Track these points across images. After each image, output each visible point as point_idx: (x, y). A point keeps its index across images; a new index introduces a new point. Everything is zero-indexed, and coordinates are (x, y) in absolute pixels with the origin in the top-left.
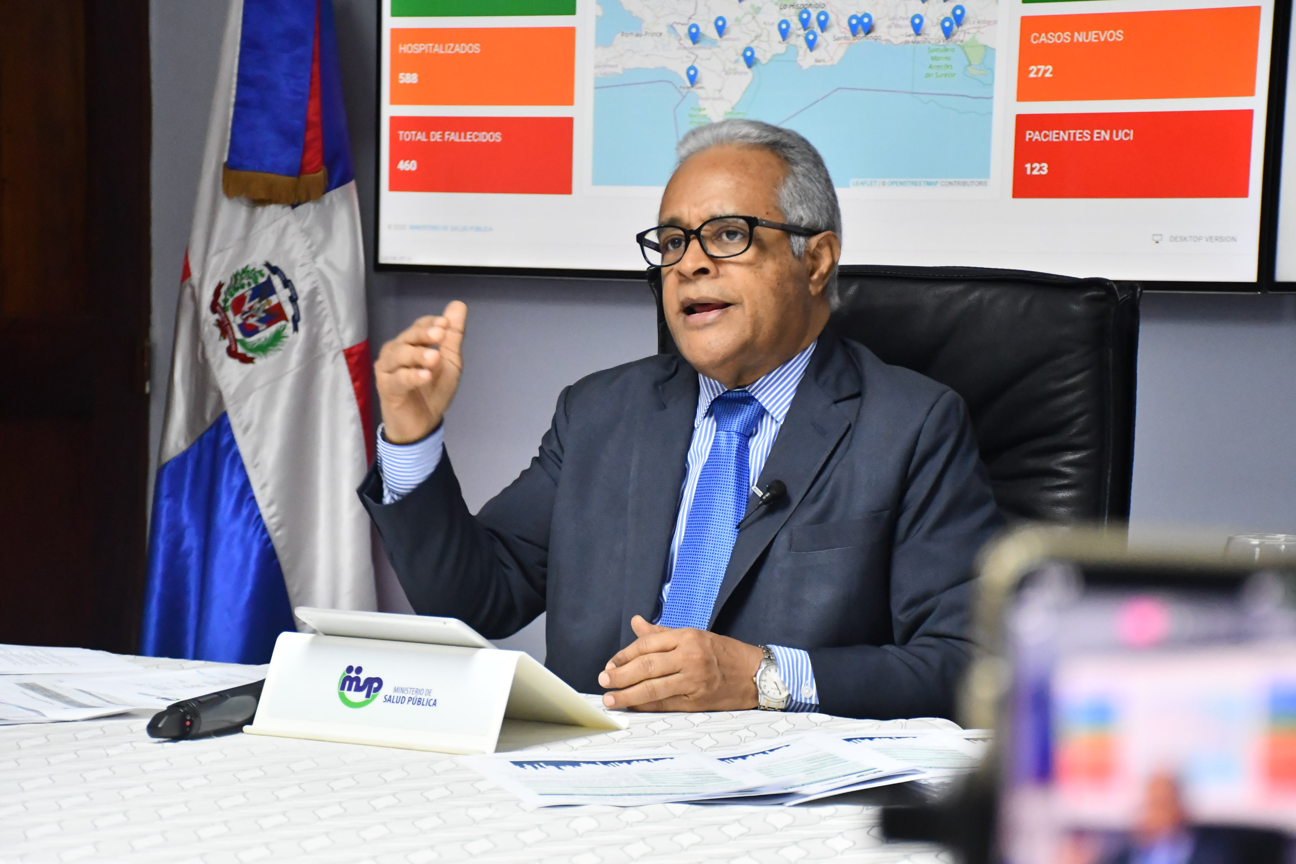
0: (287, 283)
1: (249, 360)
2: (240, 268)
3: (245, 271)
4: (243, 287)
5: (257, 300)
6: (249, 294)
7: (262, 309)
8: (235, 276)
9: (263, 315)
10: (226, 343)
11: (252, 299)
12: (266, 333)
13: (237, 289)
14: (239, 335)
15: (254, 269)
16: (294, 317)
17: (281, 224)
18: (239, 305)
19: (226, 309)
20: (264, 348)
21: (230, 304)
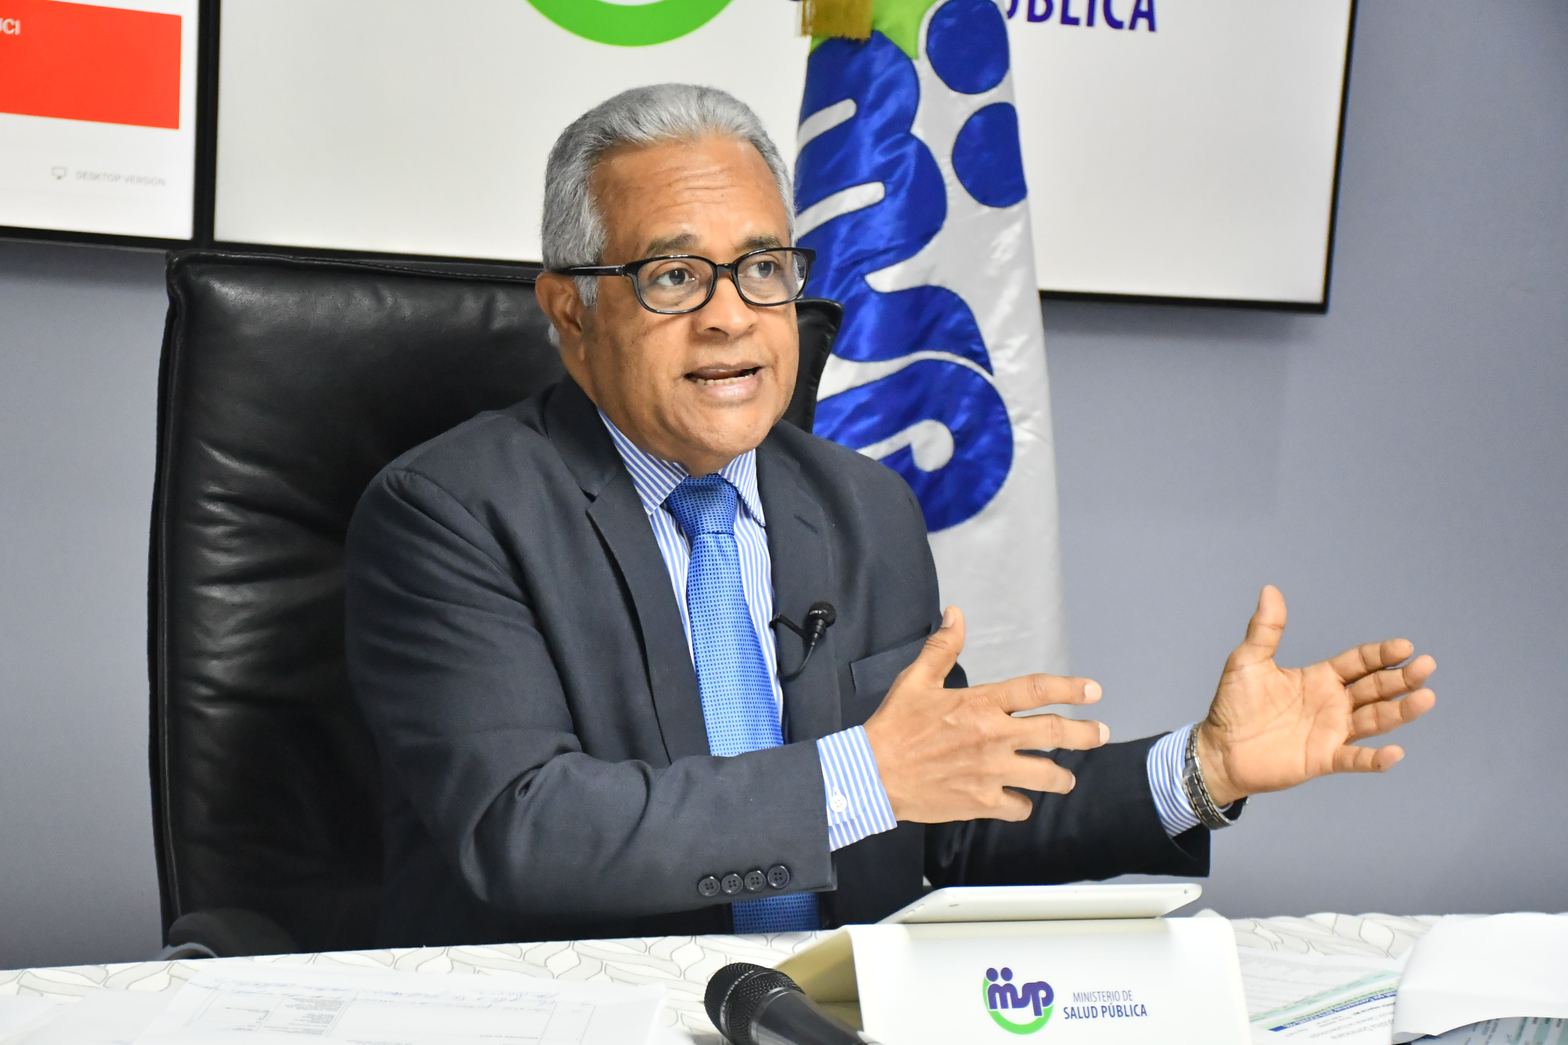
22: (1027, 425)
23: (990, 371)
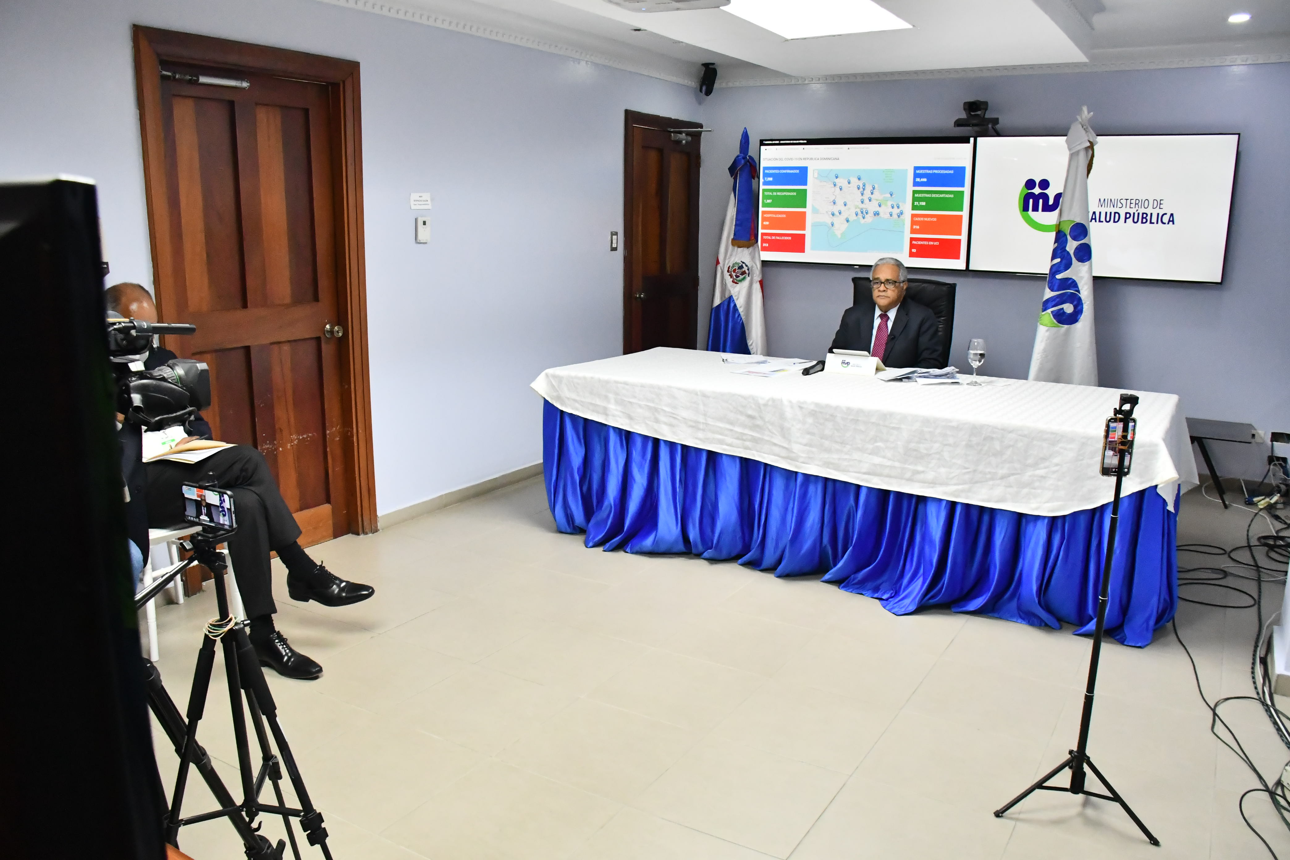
0: (746, 266)
1: (738, 283)
3: (736, 263)
4: (736, 266)
5: (739, 269)
6: (737, 268)
8: (734, 264)
9: (741, 273)
10: (732, 279)
12: (741, 277)
13: (734, 267)
14: (735, 277)
15: (738, 262)
17: (745, 252)
18: (734, 271)
19: (731, 272)
20: (741, 281)
21: (732, 270)
22: (1086, 304)
23: (1080, 294)
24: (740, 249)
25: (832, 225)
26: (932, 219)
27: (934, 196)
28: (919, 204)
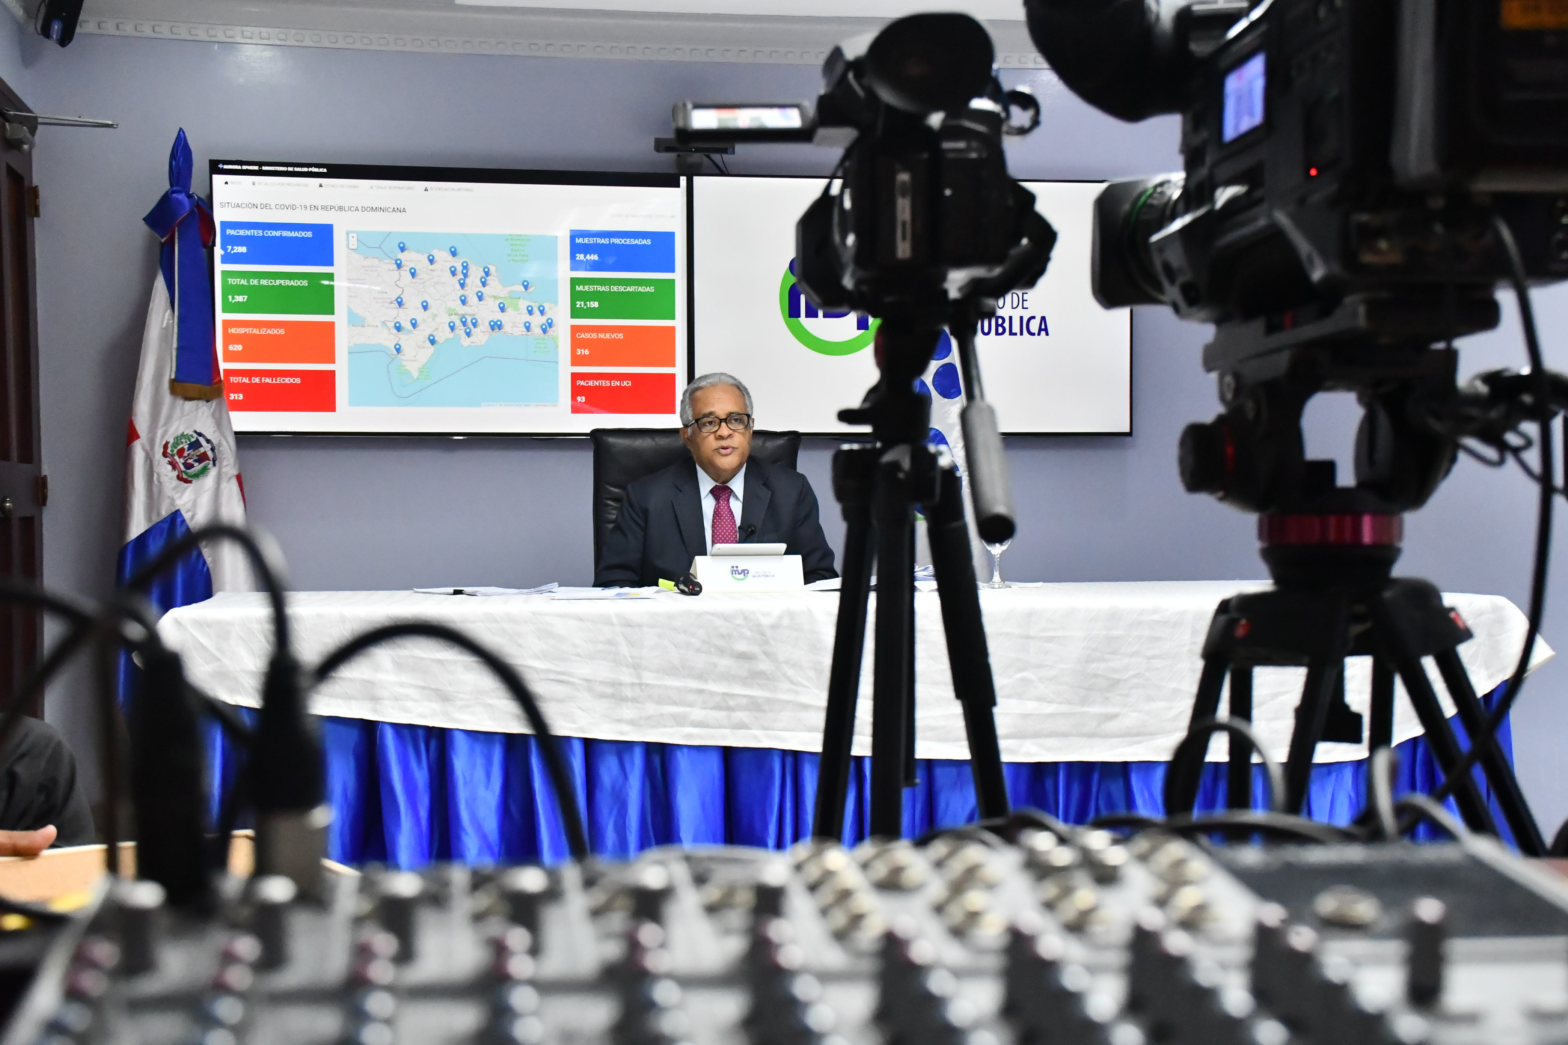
0: (208, 441)
1: (190, 482)
2: (179, 433)
3: (182, 435)
4: (182, 443)
5: (192, 450)
6: (186, 447)
7: (195, 454)
8: (176, 438)
9: (196, 458)
10: (176, 473)
11: (188, 450)
12: (198, 467)
13: (178, 445)
14: (181, 467)
15: (187, 434)
16: (213, 459)
17: (200, 411)
18: (181, 453)
19: (173, 456)
20: (197, 476)
21: (176, 451)
24: (189, 405)
25: (398, 350)
26: (615, 335)
27: (615, 289)
28: (585, 304)
